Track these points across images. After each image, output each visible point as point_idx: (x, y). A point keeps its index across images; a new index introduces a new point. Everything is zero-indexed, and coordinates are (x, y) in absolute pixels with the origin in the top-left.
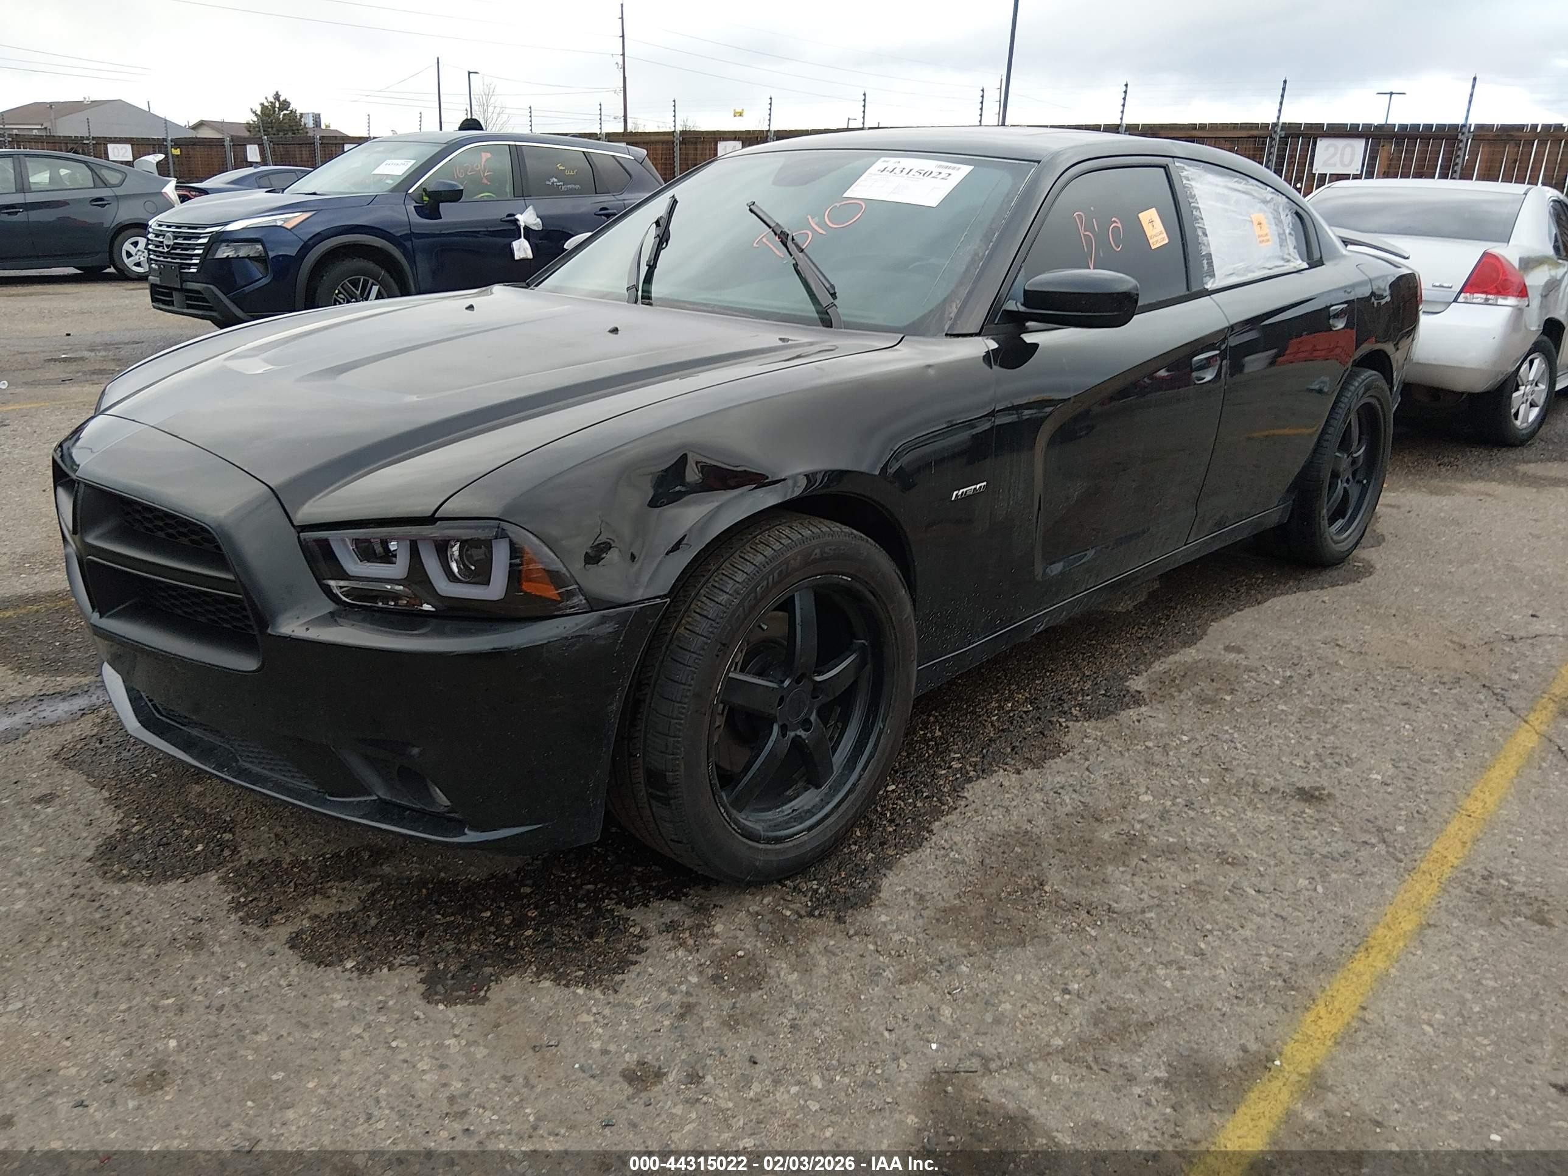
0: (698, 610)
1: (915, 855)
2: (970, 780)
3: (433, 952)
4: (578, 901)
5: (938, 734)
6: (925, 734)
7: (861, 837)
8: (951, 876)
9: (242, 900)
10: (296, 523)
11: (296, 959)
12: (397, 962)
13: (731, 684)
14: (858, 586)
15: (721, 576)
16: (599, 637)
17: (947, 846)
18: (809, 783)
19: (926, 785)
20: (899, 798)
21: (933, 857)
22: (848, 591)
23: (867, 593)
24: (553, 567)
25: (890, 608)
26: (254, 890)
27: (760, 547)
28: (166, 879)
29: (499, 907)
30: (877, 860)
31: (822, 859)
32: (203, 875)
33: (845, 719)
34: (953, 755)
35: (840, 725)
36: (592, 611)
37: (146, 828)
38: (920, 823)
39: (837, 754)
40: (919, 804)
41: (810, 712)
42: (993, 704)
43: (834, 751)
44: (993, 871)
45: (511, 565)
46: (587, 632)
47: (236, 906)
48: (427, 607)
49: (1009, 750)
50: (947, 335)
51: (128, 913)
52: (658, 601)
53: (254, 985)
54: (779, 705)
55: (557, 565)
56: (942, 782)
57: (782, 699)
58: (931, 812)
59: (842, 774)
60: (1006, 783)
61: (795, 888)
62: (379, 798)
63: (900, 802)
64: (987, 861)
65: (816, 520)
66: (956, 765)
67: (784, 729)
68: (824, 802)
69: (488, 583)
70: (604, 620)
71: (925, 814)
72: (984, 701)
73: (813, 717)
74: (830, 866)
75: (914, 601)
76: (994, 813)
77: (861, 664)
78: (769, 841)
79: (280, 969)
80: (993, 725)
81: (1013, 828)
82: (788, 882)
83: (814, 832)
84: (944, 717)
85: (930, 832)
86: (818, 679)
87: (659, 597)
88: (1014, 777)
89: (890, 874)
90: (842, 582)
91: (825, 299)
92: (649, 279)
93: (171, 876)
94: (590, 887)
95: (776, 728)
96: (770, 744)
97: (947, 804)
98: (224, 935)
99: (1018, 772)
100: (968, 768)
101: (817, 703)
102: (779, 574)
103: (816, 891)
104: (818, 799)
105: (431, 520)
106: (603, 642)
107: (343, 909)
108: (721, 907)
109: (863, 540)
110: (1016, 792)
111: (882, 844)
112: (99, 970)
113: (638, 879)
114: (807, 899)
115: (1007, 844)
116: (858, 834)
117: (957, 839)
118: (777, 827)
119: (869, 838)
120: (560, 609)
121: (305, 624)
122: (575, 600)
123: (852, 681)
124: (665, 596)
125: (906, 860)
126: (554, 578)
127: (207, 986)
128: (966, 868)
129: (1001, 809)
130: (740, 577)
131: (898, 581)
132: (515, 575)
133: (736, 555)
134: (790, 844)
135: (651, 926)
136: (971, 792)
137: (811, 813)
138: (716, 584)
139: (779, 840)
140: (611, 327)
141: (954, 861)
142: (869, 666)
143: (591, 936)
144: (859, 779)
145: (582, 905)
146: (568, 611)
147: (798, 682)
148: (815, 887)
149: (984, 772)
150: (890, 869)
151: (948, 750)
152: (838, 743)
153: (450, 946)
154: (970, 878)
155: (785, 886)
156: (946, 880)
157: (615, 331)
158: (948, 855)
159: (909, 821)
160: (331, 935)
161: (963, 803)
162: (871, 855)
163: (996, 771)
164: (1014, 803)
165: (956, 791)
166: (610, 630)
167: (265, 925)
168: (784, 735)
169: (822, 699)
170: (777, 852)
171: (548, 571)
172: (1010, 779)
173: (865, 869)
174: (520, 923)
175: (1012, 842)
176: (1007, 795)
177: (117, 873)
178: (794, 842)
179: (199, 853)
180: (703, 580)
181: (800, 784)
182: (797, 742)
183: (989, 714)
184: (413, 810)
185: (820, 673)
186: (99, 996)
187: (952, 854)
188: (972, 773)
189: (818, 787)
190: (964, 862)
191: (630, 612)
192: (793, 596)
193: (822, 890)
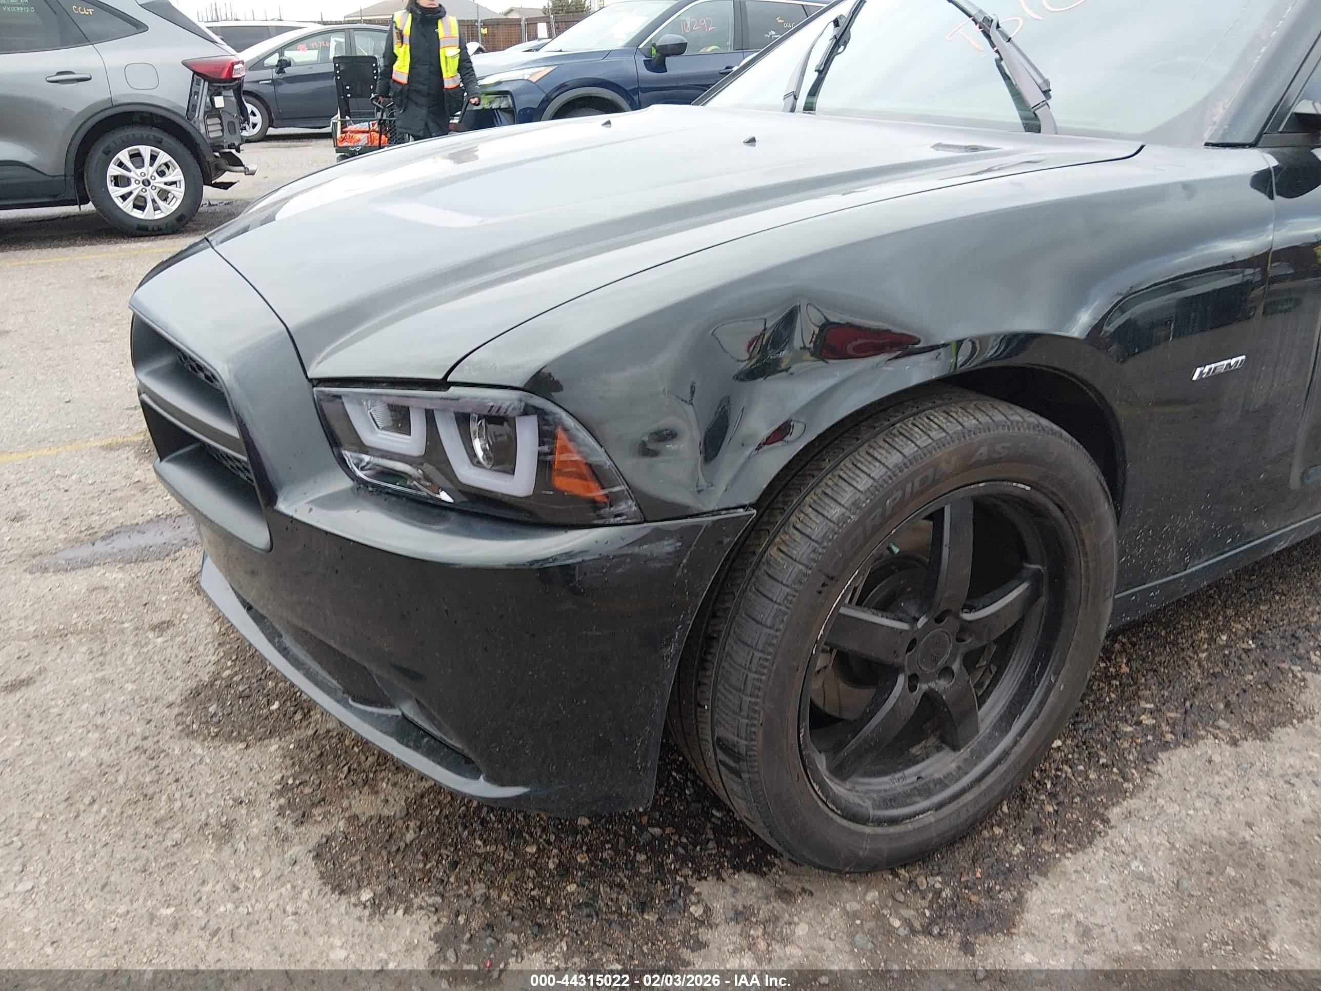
0: (798, 526)
1: (1082, 858)
2: (1165, 746)
3: (459, 896)
4: (639, 849)
5: (1125, 669)
6: (1107, 668)
7: (1009, 815)
8: (1131, 901)
9: (290, 781)
10: (310, 375)
11: (315, 874)
12: (417, 902)
13: (841, 623)
14: (1040, 498)
15: (836, 479)
16: (653, 559)
17: (1128, 849)
18: (943, 742)
19: (1104, 747)
20: (1066, 761)
21: (1107, 864)
22: (1024, 503)
23: (1052, 507)
24: (593, 459)
25: (1083, 528)
26: (306, 769)
27: (899, 440)
28: (229, 739)
29: (548, 842)
30: (1028, 856)
31: (953, 844)
32: (266, 742)
33: (1001, 661)
34: (1143, 704)
35: (994, 669)
36: (646, 521)
37: (236, 674)
38: (1091, 806)
39: (986, 707)
40: (1092, 776)
41: (953, 656)
42: (1202, 634)
43: (982, 701)
44: (1193, 902)
45: (540, 454)
46: (636, 550)
47: (285, 789)
48: (444, 496)
49: (1222, 706)
50: (1207, 144)
51: (177, 781)
52: (741, 511)
53: (259, 906)
54: (909, 650)
55: (600, 457)
56: (1126, 745)
57: (913, 643)
58: (1109, 790)
59: (990, 737)
60: (1217, 759)
61: (911, 882)
62: (403, 715)
63: (1066, 768)
64: (1185, 884)
65: (987, 403)
66: (1147, 720)
67: (913, 681)
68: (962, 771)
69: (512, 472)
70: (658, 535)
71: (1101, 791)
72: (1190, 628)
73: (956, 666)
74: (962, 855)
75: (1118, 515)
76: (1198, 804)
77: (1031, 599)
78: (879, 822)
79: (294, 887)
80: (1200, 665)
81: (1224, 833)
82: (902, 872)
83: (946, 810)
84: (1134, 645)
85: (1106, 821)
86: (968, 617)
87: (743, 507)
88: (1228, 749)
89: (1045, 884)
90: (1017, 492)
91: (1033, 97)
92: (814, 91)
93: (235, 738)
94: (657, 831)
95: (901, 680)
96: (891, 701)
97: (1132, 780)
98: (256, 826)
99: (1234, 743)
100: (1166, 728)
101: (963, 648)
102: (923, 482)
103: (938, 893)
104: (953, 765)
105: (443, 384)
106: (658, 565)
107: (386, 812)
108: (811, 894)
109: (1054, 433)
110: (1230, 775)
111: (1037, 831)
112: (123, 849)
113: (715, 830)
114: (925, 903)
115: (1216, 859)
116: (1005, 809)
117: (1143, 839)
118: (892, 801)
119: (1019, 817)
120: (600, 517)
121: (309, 503)
122: (622, 507)
123: (1015, 620)
124: (753, 506)
125: (1069, 863)
126: (596, 473)
127: (213, 896)
128: (1154, 891)
129: (1208, 799)
130: (863, 483)
131: (1098, 487)
132: (544, 465)
133: (862, 451)
134: (910, 827)
135: (717, 906)
136: (1166, 767)
137: (942, 784)
138: (828, 491)
139: (893, 821)
140: (748, 137)
141: (1139, 877)
142: (1043, 600)
143: (643, 907)
144: (1012, 748)
145: (641, 857)
146: (612, 521)
147: (939, 620)
148: (938, 886)
149: (1187, 736)
150: (1045, 875)
151: (1136, 696)
152: (988, 693)
153: (479, 889)
154: (1158, 908)
155: (897, 875)
156: (1124, 907)
157: (752, 141)
158: (1128, 864)
159: (1077, 800)
160: (362, 847)
161: (1153, 782)
162: (1020, 847)
163: (1202, 738)
164: (1228, 792)
165: (1146, 759)
166: (669, 549)
167: (299, 823)
168: (912, 688)
169: (971, 642)
170: (890, 837)
171: (589, 465)
172: (1221, 752)
173: (1010, 870)
174: (565, 870)
175: (1222, 857)
176: (1217, 779)
177: (188, 726)
178: (916, 825)
179: (272, 713)
180: (812, 482)
181: (932, 741)
182: (929, 698)
183: (1196, 649)
184: (432, 737)
185: (971, 609)
186: (107, 889)
187: (1135, 864)
188: (1169, 737)
189: (955, 748)
190: (1151, 880)
191: (697, 527)
192: (943, 509)
193: (947, 893)
